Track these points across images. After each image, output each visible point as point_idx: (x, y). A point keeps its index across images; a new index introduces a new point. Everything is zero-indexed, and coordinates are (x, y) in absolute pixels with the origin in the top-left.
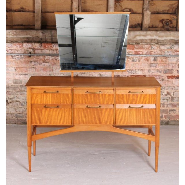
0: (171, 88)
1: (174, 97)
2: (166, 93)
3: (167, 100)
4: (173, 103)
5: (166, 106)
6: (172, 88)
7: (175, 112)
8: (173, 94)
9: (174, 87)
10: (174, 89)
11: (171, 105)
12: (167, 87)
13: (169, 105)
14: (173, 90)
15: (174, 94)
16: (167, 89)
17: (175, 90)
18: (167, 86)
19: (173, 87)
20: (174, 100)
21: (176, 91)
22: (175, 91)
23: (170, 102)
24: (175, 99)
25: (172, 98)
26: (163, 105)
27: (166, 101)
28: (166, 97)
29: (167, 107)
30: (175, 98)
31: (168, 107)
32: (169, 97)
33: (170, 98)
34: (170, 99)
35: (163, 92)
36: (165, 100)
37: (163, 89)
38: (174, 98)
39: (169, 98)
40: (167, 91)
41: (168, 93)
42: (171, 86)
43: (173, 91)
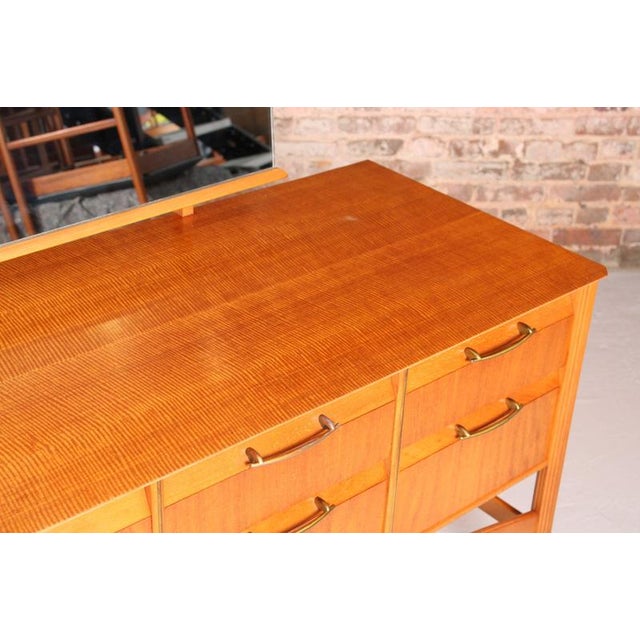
0: (517, 125)
1: (526, 161)
2: (495, 146)
3: (499, 172)
4: (518, 184)
5: (489, 195)
6: (523, 127)
7: (522, 218)
8: (524, 151)
9: (530, 121)
10: (530, 129)
11: (511, 193)
12: (503, 121)
13: (501, 194)
14: (526, 132)
15: (528, 148)
16: (501, 131)
17: (533, 133)
18: (502, 117)
19: (525, 124)
20: (524, 175)
21: (536, 137)
22: (531, 137)
23: (507, 180)
24: (528, 169)
25: (518, 163)
26: (479, 192)
27: (491, 176)
28: (495, 160)
29: (495, 199)
30: (531, 164)
31: (501, 201)
32: (507, 163)
33: (512, 165)
34: (508, 168)
35: (484, 143)
36: (488, 175)
37: (486, 128)
38: (524, 165)
39: (504, 166)
40: (502, 137)
41: (504, 147)
42: (518, 120)
43: (524, 138)
